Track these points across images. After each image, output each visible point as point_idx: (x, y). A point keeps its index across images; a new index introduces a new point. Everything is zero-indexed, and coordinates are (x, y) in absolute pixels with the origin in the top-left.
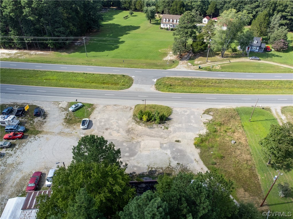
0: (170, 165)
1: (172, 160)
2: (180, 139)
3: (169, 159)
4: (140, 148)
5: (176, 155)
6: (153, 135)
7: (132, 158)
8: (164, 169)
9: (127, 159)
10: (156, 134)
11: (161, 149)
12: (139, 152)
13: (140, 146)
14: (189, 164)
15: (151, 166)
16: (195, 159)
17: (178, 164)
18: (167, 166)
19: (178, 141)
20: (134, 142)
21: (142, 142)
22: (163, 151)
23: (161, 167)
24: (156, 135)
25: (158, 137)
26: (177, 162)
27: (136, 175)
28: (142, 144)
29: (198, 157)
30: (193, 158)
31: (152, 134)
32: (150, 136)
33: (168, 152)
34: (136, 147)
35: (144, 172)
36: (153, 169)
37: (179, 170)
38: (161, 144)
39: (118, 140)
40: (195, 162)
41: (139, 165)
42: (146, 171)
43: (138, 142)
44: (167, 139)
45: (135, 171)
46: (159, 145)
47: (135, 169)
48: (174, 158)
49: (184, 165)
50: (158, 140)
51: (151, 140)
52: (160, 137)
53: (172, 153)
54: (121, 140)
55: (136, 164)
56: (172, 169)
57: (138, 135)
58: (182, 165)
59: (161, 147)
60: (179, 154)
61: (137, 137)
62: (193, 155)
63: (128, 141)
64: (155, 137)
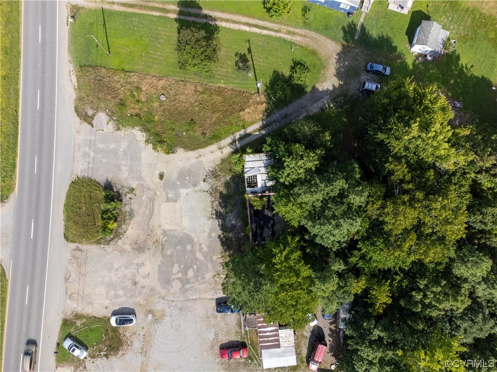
0: (207, 192)
1: (197, 188)
2: (157, 173)
3: (197, 192)
4: (176, 230)
5: (189, 182)
6: (148, 211)
7: (196, 239)
8: (213, 199)
9: (198, 245)
10: (147, 207)
11: (179, 201)
12: (185, 231)
13: (172, 230)
14: (205, 167)
15: (209, 215)
16: (197, 157)
17: (204, 181)
18: (209, 195)
19: (161, 176)
20: (164, 240)
21: (163, 228)
22: (182, 198)
23: (210, 203)
24: (149, 207)
25: (153, 205)
26: (202, 182)
27: (223, 234)
28: (167, 227)
29: (192, 154)
30: (194, 161)
31: (147, 213)
32: (152, 215)
33: (183, 192)
34: (174, 236)
35: (219, 225)
36: (214, 212)
37: (214, 181)
38: (168, 200)
39: (159, 263)
40: (200, 159)
41: (208, 230)
42: (216, 223)
43: (165, 233)
44: (156, 192)
45: (217, 235)
46: (171, 204)
47: (214, 235)
48: (195, 185)
49: (207, 174)
50: (160, 205)
51: (159, 214)
52: (153, 202)
53: (185, 186)
54: (160, 258)
55: (206, 234)
56: (213, 189)
57: (148, 235)
58: (206, 176)
59: (175, 201)
60: (187, 178)
61: (152, 235)
62: (189, 159)
63: (163, 249)
64: (153, 209)
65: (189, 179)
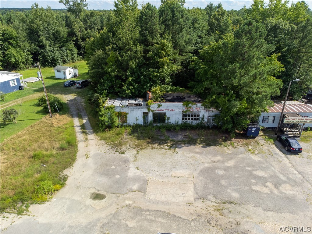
0: (138, 152)
1: (131, 159)
2: (90, 202)
3: (136, 160)
4: (194, 184)
5: (119, 166)
6: (160, 219)
7: (207, 165)
8: (150, 147)
10: (151, 221)
11: (147, 178)
12: (195, 174)
13: (195, 188)
14: (104, 152)
15: (170, 152)
16: (87, 158)
17: (123, 153)
18: (143, 150)
19: (98, 197)
20: (214, 200)
21: (192, 199)
22: (142, 174)
23: (154, 150)
24: (153, 218)
25: (148, 210)
26: (123, 156)
28: (191, 194)
29: (80, 161)
31: (163, 221)
32: (169, 214)
33: (132, 172)
34: (206, 187)
37: (126, 145)
38: (142, 190)
39: (260, 210)
40: (90, 155)
41: (192, 154)
43: (202, 198)
44: (124, 204)
46: (150, 188)
47: (197, 151)
50: (149, 201)
51: (167, 203)
52: (142, 210)
54: (251, 207)
55: (198, 156)
56: (136, 147)
57: (209, 222)
58: (116, 151)
59: (146, 182)
60: (113, 167)
61: (209, 216)
63: (231, 203)
64: (156, 211)
65: (114, 165)
